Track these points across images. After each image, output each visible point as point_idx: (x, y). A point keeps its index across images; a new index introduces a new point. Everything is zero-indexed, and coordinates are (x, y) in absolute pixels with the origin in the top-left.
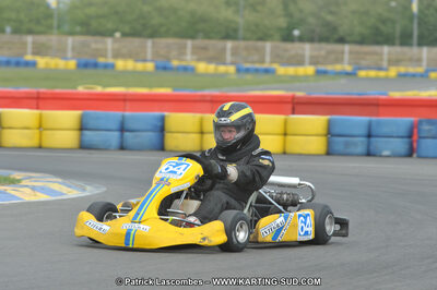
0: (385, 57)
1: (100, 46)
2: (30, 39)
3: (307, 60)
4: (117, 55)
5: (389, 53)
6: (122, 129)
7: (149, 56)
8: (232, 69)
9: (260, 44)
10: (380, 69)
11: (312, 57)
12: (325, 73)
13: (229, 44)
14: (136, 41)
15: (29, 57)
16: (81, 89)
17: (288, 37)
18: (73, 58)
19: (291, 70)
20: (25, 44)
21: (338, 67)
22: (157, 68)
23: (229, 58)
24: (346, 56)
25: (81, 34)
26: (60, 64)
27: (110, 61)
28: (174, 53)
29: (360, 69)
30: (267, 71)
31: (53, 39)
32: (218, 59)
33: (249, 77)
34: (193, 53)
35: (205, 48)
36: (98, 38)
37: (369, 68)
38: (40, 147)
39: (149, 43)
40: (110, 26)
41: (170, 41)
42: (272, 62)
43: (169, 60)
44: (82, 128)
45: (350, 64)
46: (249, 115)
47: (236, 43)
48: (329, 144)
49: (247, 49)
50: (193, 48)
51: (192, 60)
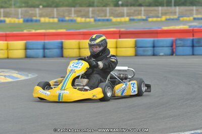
0: (160, 12)
1: (33, 12)
2: (2, 10)
3: (125, 15)
4: (41, 16)
5: (162, 10)
6: (44, 48)
7: (55, 16)
8: (92, 20)
9: (104, 8)
10: (158, 17)
11: (127, 13)
12: (133, 20)
13: (91, 9)
14: (49, 9)
15: (2, 18)
16: (25, 31)
17: (117, 5)
18: (21, 18)
19: (118, 19)
21: (139, 17)
22: (59, 21)
23: (91, 15)
24: (143, 12)
25: (25, 7)
26: (16, 21)
27: (38, 18)
28: (66, 14)
29: (149, 17)
30: (108, 20)
31: (12, 10)
32: (86, 16)
33: (100, 23)
34: (75, 14)
35: (80, 11)
36: (32, 9)
37: (153, 17)
38: (8, 58)
39: (55, 10)
40: (37, 3)
41: (64, 8)
42: (110, 16)
43: (64, 17)
44: (26, 49)
45: (144, 15)
46: (105, 39)
47: (94, 8)
48: (136, 51)
49: (98, 11)
50: (75, 11)
51: (74, 17)
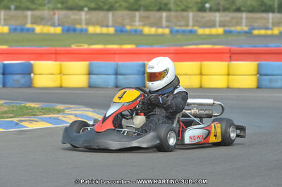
0: (271, 21)
1: (77, 17)
2: (29, 13)
3: (217, 24)
4: (89, 23)
5: (273, 18)
7: (110, 23)
8: (167, 31)
9: (184, 14)
10: (267, 28)
11: (220, 22)
12: (230, 32)
13: (164, 14)
14: (101, 14)
15: (29, 26)
16: (74, 47)
17: (202, 9)
18: (59, 25)
19: (207, 31)
20: (26, 17)
21: (239, 28)
22: (116, 31)
23: (164, 23)
24: (244, 21)
25: (61, 9)
26: (52, 30)
27: (84, 27)
28: (127, 21)
29: (254, 29)
30: (191, 32)
31: (46, 13)
32: (157, 24)
33: (179, 36)
34: (140, 21)
35: (148, 17)
36: (76, 12)
37: (260, 28)
38: (61, 87)
39: (110, 14)
40: (82, 3)
41: (126, 13)
42: (193, 26)
43: (124, 26)
45: (246, 26)
47: (169, 13)
48: (259, 81)
49: (176, 17)
50: (140, 17)
51: (140, 25)
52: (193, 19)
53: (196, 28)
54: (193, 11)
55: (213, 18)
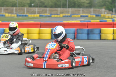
0: (59, 11)
3: (37, 13)
5: (60, 10)
8: (16, 15)
9: (23, 8)
10: (58, 15)
11: (38, 12)
12: (42, 16)
13: (14, 8)
17: (30, 6)
19: (33, 15)
21: (46, 14)
23: (14, 12)
24: (48, 11)
29: (52, 15)
30: (26, 16)
32: (11, 13)
33: (20, 18)
34: (4, 11)
35: (7, 9)
37: (54, 14)
42: (27, 13)
45: (49, 13)
47: (16, 8)
48: (52, 36)
49: (19, 9)
50: (4, 9)
51: (4, 13)
52: (26, 10)
53: (28, 14)
54: (26, 7)
55: (35, 10)
